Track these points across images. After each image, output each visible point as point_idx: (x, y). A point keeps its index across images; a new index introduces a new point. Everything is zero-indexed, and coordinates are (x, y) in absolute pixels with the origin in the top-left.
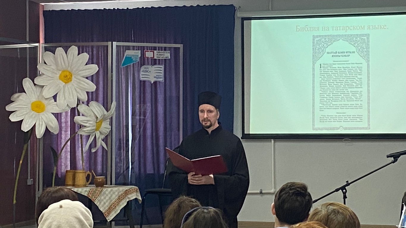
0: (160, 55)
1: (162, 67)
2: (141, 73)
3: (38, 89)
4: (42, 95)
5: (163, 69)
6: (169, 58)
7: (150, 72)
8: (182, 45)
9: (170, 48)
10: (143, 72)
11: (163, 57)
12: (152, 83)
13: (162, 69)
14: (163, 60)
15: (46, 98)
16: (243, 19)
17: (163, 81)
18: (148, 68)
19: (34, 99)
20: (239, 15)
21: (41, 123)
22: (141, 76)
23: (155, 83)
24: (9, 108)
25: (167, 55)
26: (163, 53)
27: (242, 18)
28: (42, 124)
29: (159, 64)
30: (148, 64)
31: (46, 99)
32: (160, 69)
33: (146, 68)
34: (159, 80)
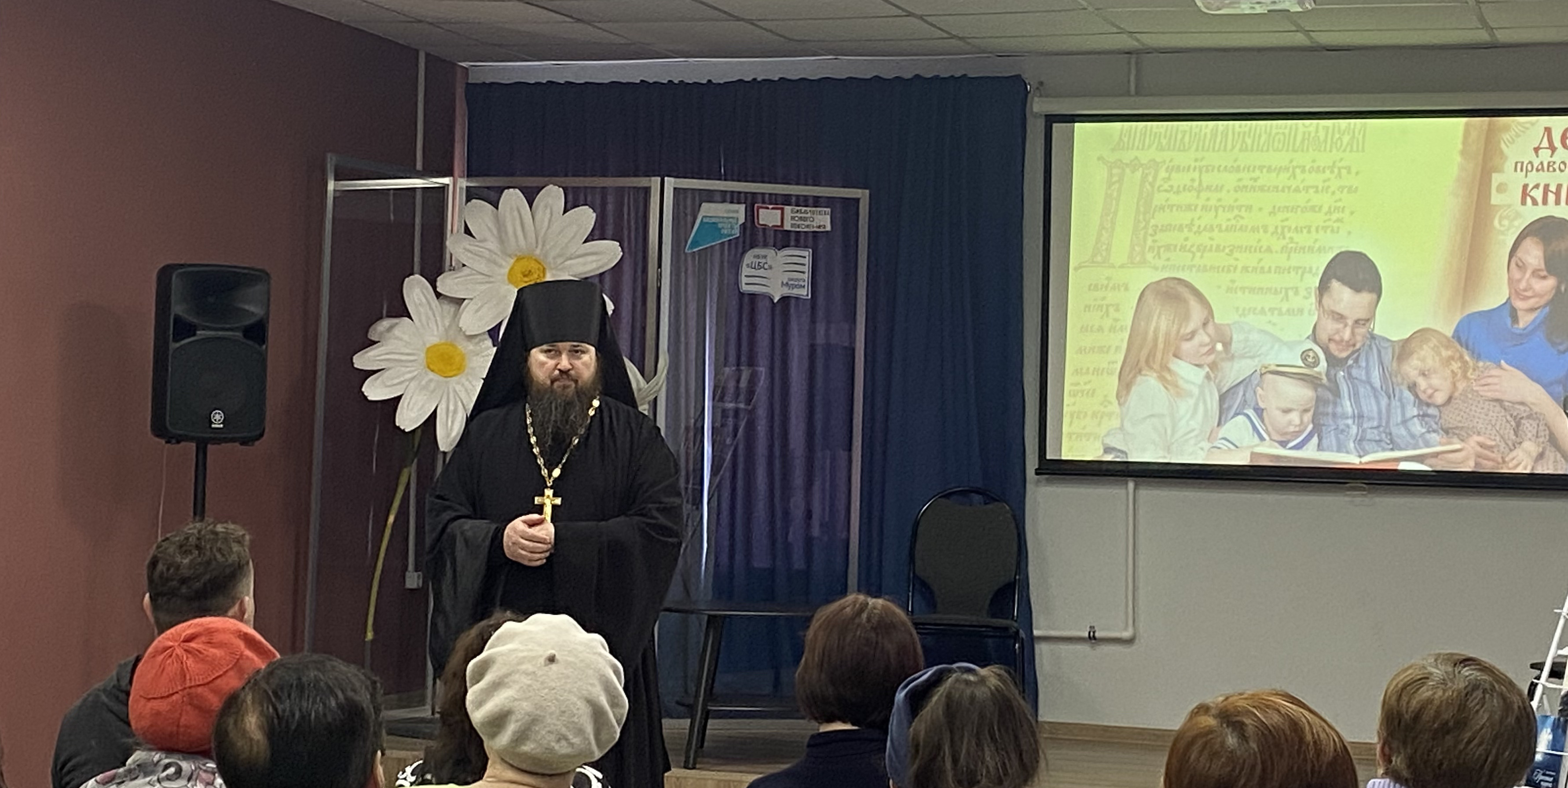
0: (801, 218)
1: (807, 253)
2: (745, 271)
3: (449, 308)
4: (458, 326)
5: (808, 261)
6: (828, 228)
7: (770, 268)
8: (867, 191)
9: (829, 202)
10: (749, 269)
11: (808, 226)
12: (775, 301)
13: (806, 261)
14: (810, 235)
15: (468, 333)
16: (1051, 119)
17: (807, 295)
18: (765, 257)
19: (433, 339)
20: (1039, 106)
21: (451, 408)
22: (744, 280)
23: (785, 299)
24: (361, 361)
25: (822, 220)
26: (809, 215)
27: (1046, 116)
28: (455, 412)
29: (797, 246)
30: (765, 245)
31: (471, 337)
32: (801, 260)
33: (758, 257)
34: (796, 292)
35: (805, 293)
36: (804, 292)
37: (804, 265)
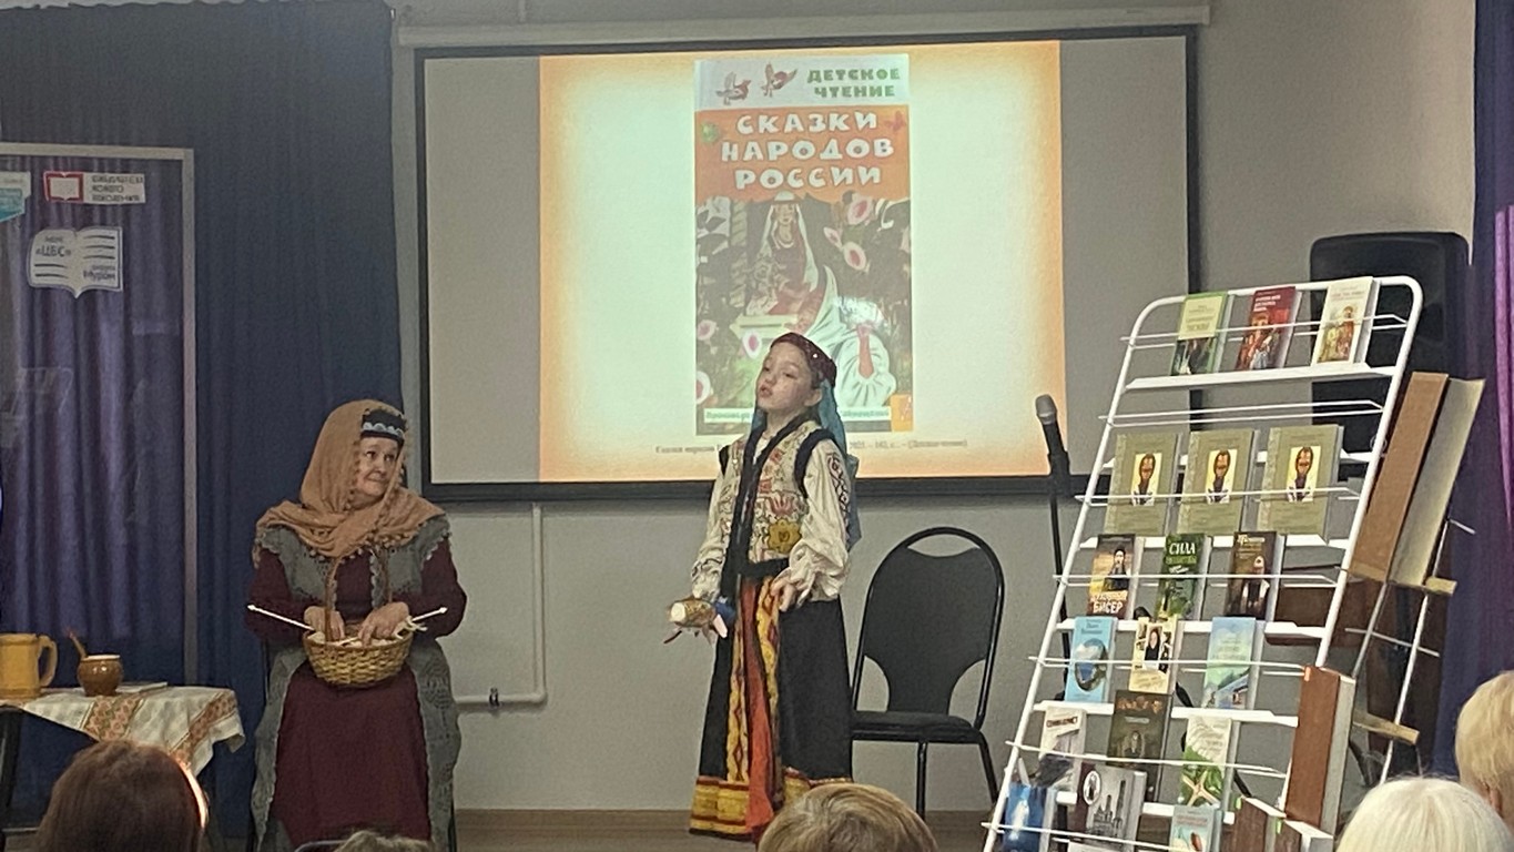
0: (106, 189)
1: (116, 234)
2: (35, 258)
5: (117, 243)
6: (143, 199)
7: (69, 252)
8: (191, 151)
9: (143, 165)
10: (40, 256)
11: (116, 198)
12: (77, 296)
13: (114, 243)
14: (120, 210)
16: (422, 54)
17: (119, 287)
18: (60, 239)
20: (406, 38)
22: (34, 270)
23: (90, 294)
25: (133, 189)
26: (117, 183)
27: (416, 50)
29: (103, 224)
30: (61, 225)
32: (108, 242)
33: (51, 240)
34: (105, 283)
35: (116, 285)
36: (114, 283)
37: (112, 248)
